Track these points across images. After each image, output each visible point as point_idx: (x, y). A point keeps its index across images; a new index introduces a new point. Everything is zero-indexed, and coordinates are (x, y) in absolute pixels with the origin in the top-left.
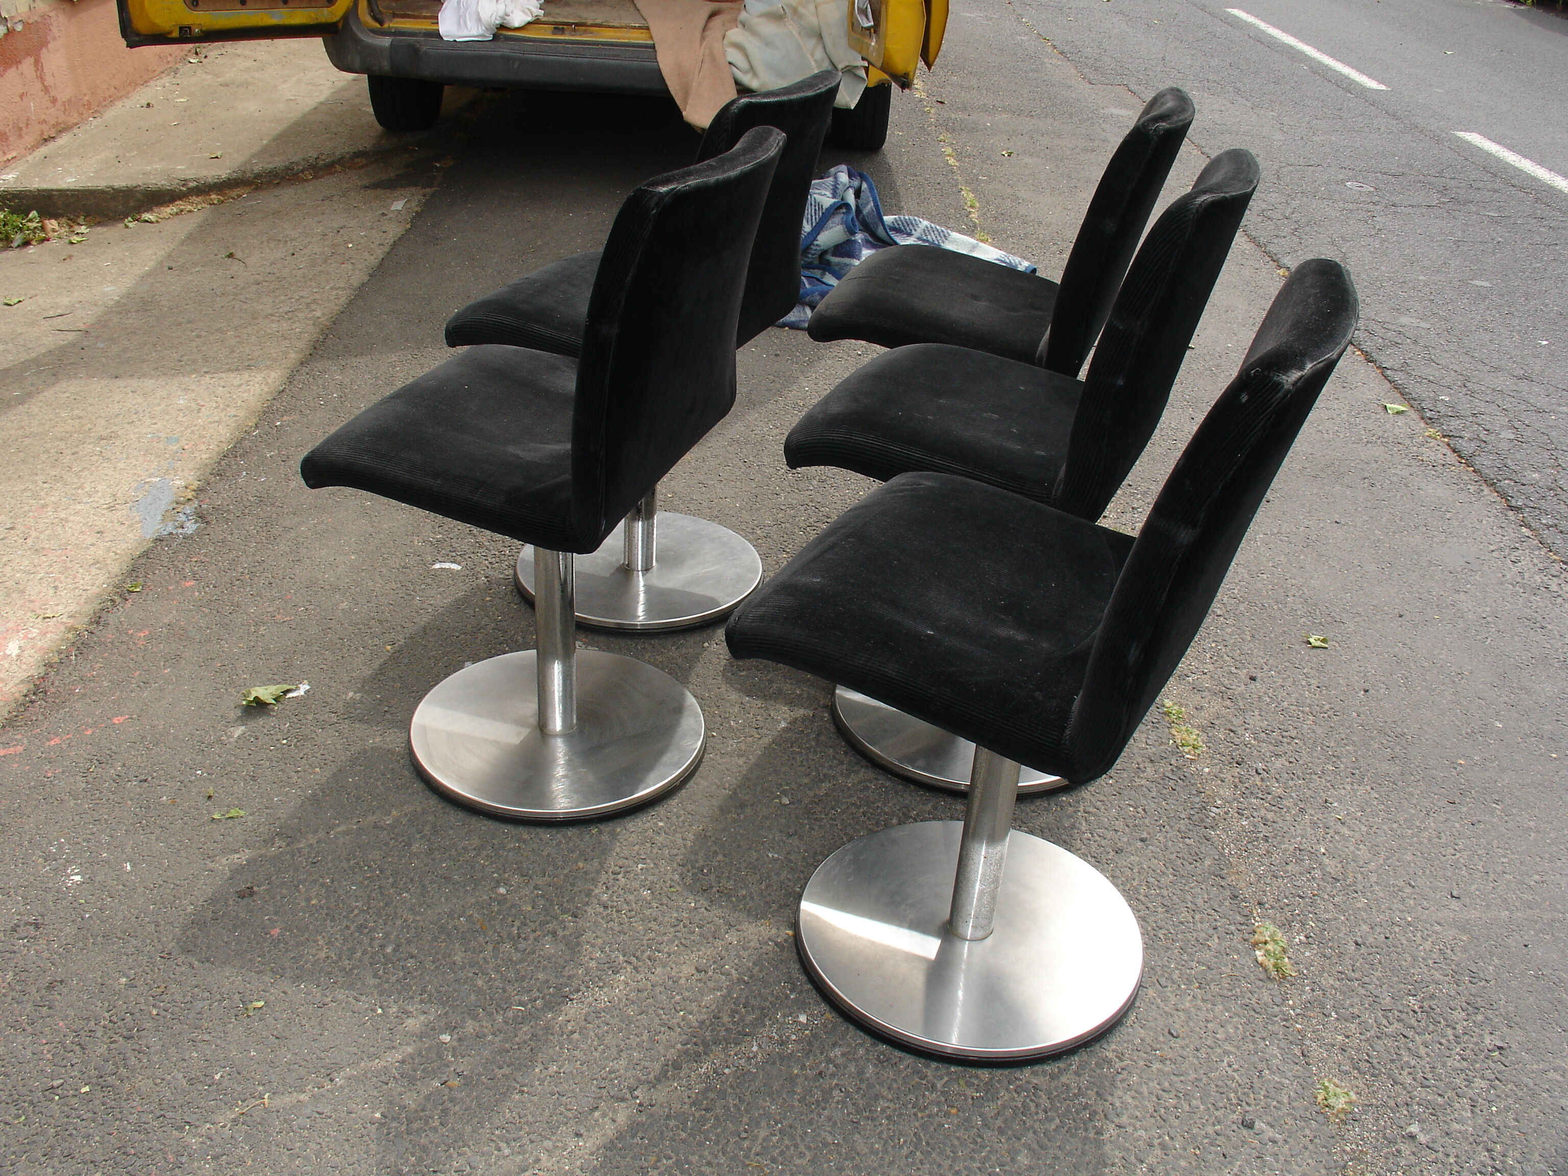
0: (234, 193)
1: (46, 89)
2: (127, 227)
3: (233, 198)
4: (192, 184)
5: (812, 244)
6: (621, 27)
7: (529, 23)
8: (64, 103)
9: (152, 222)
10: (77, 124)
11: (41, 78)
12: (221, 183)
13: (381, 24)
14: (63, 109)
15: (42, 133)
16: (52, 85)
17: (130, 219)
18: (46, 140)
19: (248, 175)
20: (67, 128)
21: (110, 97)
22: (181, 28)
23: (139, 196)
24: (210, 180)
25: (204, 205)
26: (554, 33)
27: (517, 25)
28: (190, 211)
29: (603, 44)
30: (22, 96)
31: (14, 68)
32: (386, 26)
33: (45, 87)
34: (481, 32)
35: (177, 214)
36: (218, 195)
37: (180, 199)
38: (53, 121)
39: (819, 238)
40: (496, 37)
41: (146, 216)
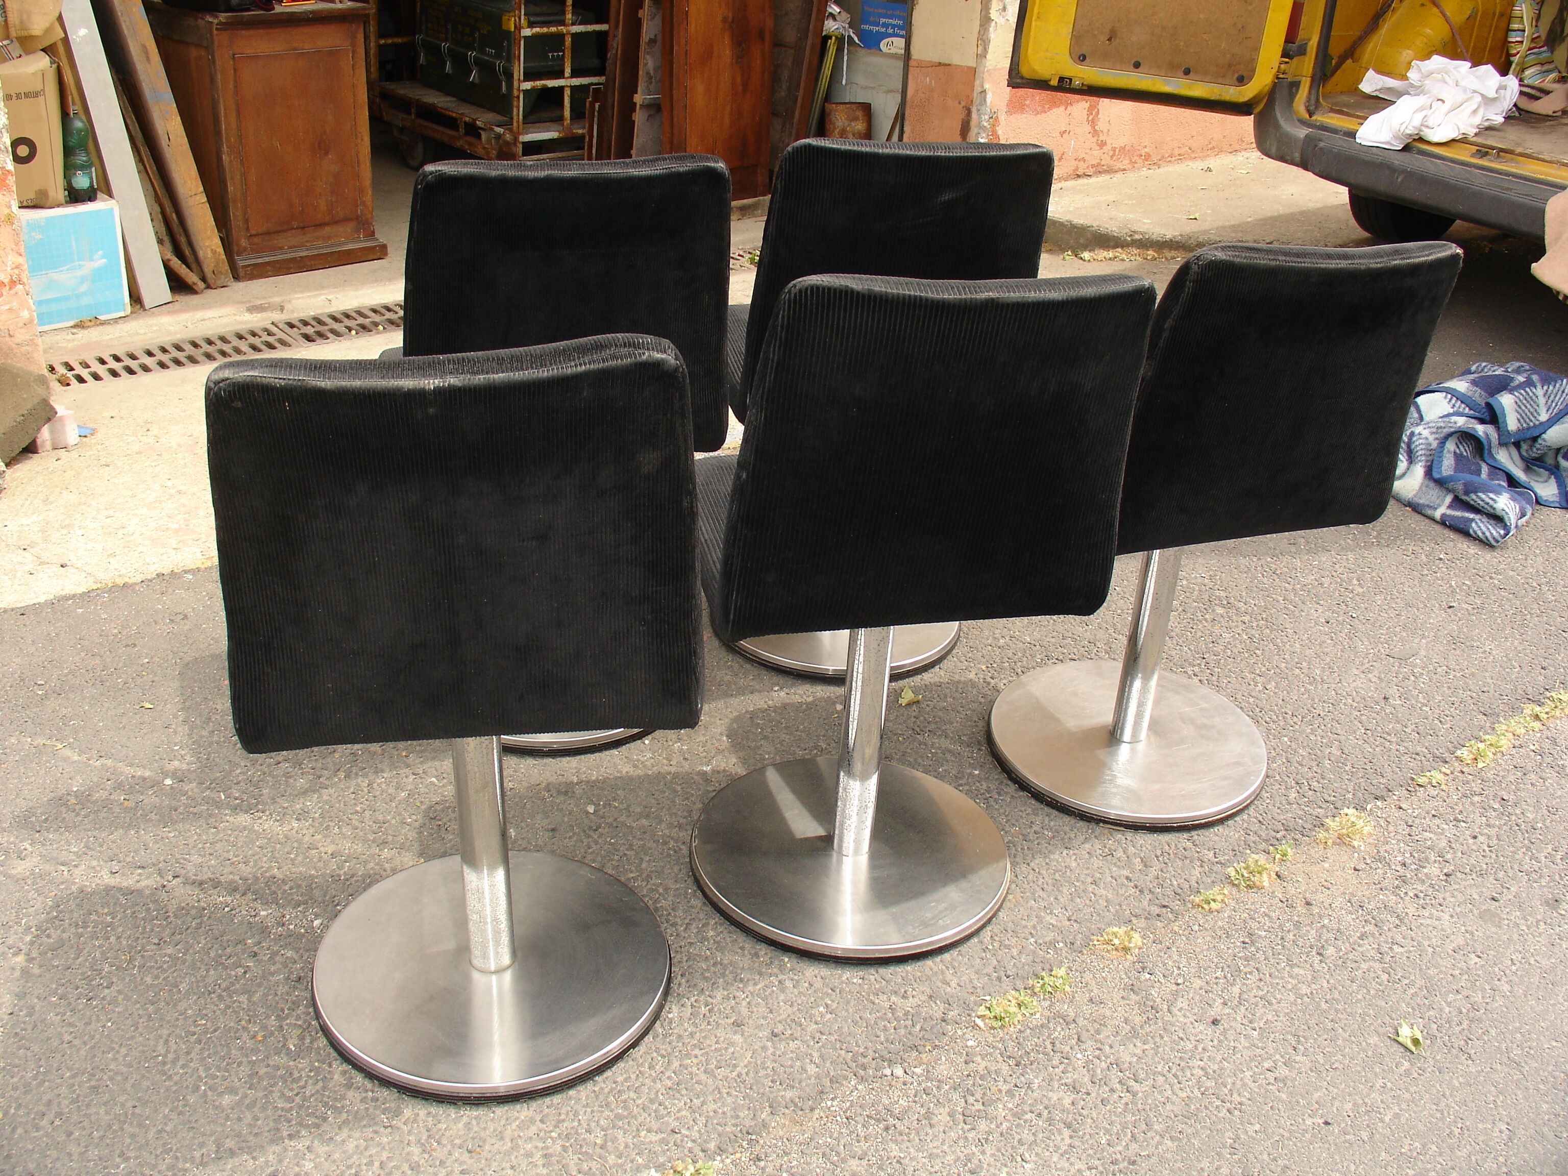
0: (1169, 254)
1: (1095, 133)
2: (1064, 259)
3: (1166, 258)
4: (1137, 237)
5: (1539, 436)
6: (1550, 162)
7: (1453, 140)
8: (1114, 149)
9: (1084, 260)
10: (1124, 170)
11: (1093, 123)
12: (1163, 243)
13: (1310, 117)
14: (1111, 153)
15: (1077, 169)
16: (1105, 131)
17: (1070, 253)
18: (1079, 176)
19: (1192, 241)
20: (1110, 171)
21: (1179, 155)
22: (1061, 79)
23: (1089, 235)
24: (1154, 237)
25: (1138, 258)
26: (1473, 156)
27: (1436, 139)
28: (1123, 260)
29: (1514, 176)
30: (1062, 134)
31: (1062, 108)
32: (1314, 118)
33: (1095, 131)
34: (1388, 139)
35: (1110, 259)
36: (1155, 251)
37: (1122, 247)
38: (1095, 162)
39: (1548, 432)
40: (1406, 148)
41: (1086, 255)
